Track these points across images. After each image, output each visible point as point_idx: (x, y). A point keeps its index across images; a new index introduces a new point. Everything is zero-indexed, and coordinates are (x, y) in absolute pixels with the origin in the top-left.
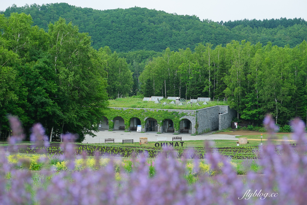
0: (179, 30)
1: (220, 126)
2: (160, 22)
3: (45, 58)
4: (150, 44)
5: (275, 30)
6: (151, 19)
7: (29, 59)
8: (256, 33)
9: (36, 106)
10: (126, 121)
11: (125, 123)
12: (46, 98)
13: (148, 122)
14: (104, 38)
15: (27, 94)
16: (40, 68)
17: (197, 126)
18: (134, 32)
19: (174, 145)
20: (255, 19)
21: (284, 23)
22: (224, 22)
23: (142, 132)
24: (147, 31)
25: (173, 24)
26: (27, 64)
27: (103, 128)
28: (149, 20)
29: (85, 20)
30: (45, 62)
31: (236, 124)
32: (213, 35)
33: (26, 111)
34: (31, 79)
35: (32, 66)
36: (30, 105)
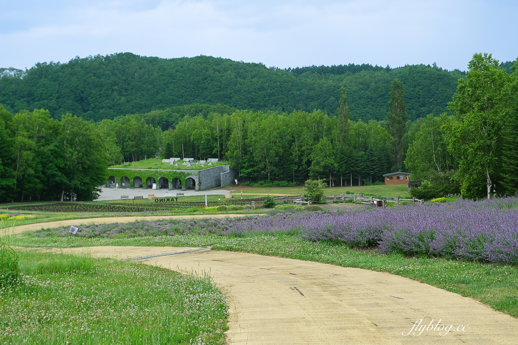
0: (244, 78)
1: (222, 183)
2: (226, 70)
3: (56, 143)
4: (214, 94)
5: (343, 76)
6: (216, 68)
7: (44, 143)
8: (323, 80)
9: (48, 177)
10: (144, 181)
11: (143, 182)
12: (56, 171)
13: (162, 181)
14: (168, 88)
15: (41, 169)
16: (51, 150)
17: (200, 183)
18: (199, 82)
19: (170, 200)
20: (323, 66)
21: (352, 69)
22: (292, 69)
23: (157, 189)
24: (212, 80)
25: (238, 72)
26: (42, 148)
27: (126, 186)
28: (214, 69)
29: (150, 69)
30: (56, 146)
31: (236, 181)
32: (278, 83)
33: (41, 181)
34: (45, 158)
35: (46, 149)
36: (44, 176)
